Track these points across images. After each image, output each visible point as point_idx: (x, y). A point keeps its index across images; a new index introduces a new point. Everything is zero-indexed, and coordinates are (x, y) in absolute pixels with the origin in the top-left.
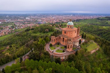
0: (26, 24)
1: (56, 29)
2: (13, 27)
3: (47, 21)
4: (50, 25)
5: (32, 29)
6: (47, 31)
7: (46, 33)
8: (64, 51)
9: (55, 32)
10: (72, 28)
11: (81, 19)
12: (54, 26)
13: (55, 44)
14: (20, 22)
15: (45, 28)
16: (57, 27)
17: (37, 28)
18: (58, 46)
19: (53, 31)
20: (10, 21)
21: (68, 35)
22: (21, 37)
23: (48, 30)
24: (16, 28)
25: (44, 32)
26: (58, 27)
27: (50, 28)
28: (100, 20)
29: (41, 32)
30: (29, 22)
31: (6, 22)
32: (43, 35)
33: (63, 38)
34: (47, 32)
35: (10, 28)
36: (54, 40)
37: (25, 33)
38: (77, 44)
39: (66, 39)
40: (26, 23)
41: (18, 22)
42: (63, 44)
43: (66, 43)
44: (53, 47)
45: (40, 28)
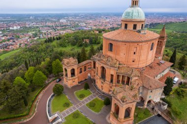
0: (58, 30)
2: (35, 35)
3: (95, 26)
5: (57, 39)
7: (83, 47)
10: (139, 32)
11: (159, 23)
14: (49, 27)
15: (83, 36)
18: (82, 96)
19: (98, 43)
20: (34, 25)
22: (36, 53)
23: (88, 41)
24: (40, 37)
27: (93, 36)
29: (73, 44)
30: (64, 27)
31: (27, 26)
32: (76, 50)
33: (103, 69)
34: (86, 46)
35: (30, 37)
36: (73, 70)
37: (44, 46)
39: (113, 72)
40: (59, 28)
41: (46, 26)
42: (101, 89)
43: (111, 87)
44: (66, 97)
45: (73, 37)
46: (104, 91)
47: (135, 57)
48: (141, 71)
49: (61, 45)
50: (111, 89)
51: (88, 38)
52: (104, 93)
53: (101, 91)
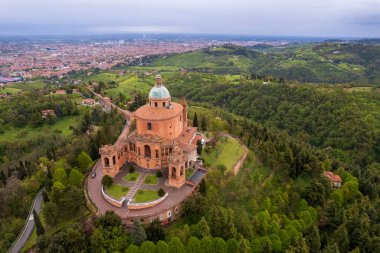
1: (86, 104)
3: (27, 70)
4: (58, 92)
6: (49, 116)
8: (161, 193)
9: (87, 117)
10: (168, 108)
12: (74, 91)
13: (117, 171)
15: (37, 104)
16: (87, 97)
21: (161, 132)
23: (53, 114)
26: (93, 96)
27: (60, 102)
28: (212, 57)
33: (147, 148)
34: (51, 122)
36: (114, 158)
38: (193, 157)
39: (157, 147)
42: (146, 167)
43: (157, 162)
44: (119, 186)
45: (13, 109)
46: (151, 168)
47: (170, 130)
48: (178, 140)
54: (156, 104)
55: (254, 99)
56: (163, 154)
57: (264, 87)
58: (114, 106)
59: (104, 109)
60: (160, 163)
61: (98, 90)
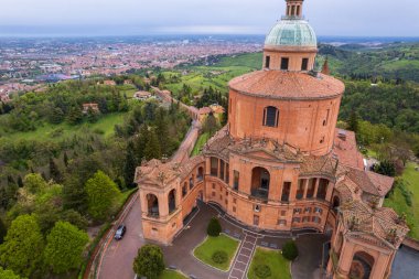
1: (137, 97)
3: (87, 68)
4: (107, 83)
6: (90, 111)
7: (85, 125)
9: (137, 115)
10: (314, 74)
12: (126, 82)
15: (78, 95)
16: (140, 88)
17: (34, 103)
18: (220, 258)
19: (125, 110)
25: (78, 121)
26: (148, 88)
27: (106, 94)
29: (56, 120)
32: (69, 134)
34: (93, 119)
42: (251, 223)
43: (283, 213)
44: (181, 276)
45: (50, 100)
47: (324, 131)
49: (16, 128)
50: (283, 218)
51: (93, 100)
52: (263, 232)
53: (253, 229)
54: (285, 63)
55: (358, 105)
56: (299, 194)
57: (373, 90)
58: (175, 101)
59: (161, 105)
60: (289, 216)
61: (155, 83)
